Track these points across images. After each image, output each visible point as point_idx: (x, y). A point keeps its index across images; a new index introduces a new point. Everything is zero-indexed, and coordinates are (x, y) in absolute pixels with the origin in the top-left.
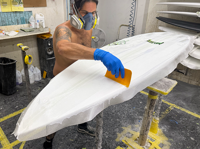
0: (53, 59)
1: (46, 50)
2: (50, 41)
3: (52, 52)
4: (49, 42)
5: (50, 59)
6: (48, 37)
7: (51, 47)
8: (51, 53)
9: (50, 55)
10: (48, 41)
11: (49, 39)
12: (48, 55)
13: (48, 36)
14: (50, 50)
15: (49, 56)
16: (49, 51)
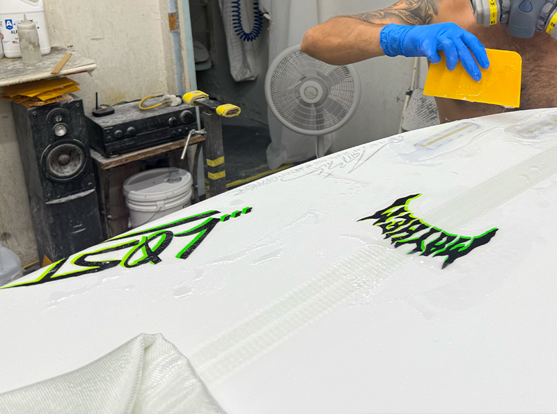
0: (80, 198)
1: (45, 157)
2: (63, 115)
3: (79, 166)
4: (60, 119)
5: (63, 200)
6: (54, 95)
7: (70, 142)
8: (71, 173)
9: (66, 184)
10: (53, 117)
11: (57, 105)
12: (53, 182)
13: (55, 90)
14: (64, 157)
15: (62, 187)
16: (63, 164)
